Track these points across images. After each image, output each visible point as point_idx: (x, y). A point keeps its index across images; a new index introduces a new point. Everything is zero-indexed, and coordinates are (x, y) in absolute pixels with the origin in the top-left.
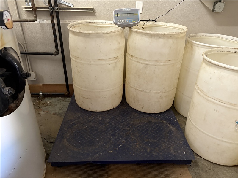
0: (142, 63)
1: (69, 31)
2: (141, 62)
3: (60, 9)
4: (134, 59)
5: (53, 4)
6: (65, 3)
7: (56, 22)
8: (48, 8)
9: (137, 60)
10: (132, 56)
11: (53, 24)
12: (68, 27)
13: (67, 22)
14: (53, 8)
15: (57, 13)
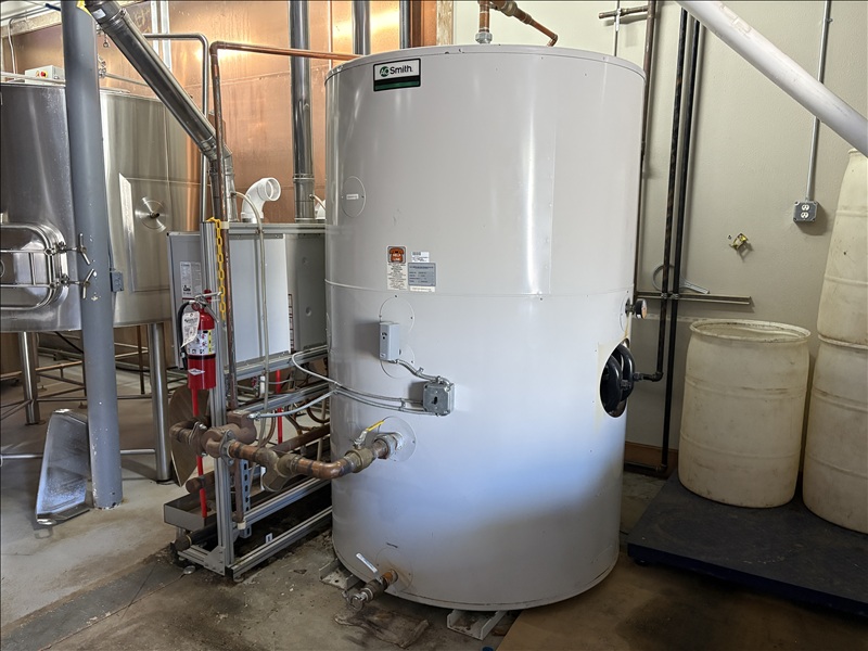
0: (849, 409)
1: (691, 333)
2: (846, 405)
3: (681, 296)
4: (830, 400)
5: (670, 288)
6: (692, 288)
7: (668, 319)
8: (660, 295)
9: (836, 402)
10: (825, 394)
11: (663, 322)
12: (692, 328)
13: (691, 320)
14: (669, 295)
15: (675, 303)
